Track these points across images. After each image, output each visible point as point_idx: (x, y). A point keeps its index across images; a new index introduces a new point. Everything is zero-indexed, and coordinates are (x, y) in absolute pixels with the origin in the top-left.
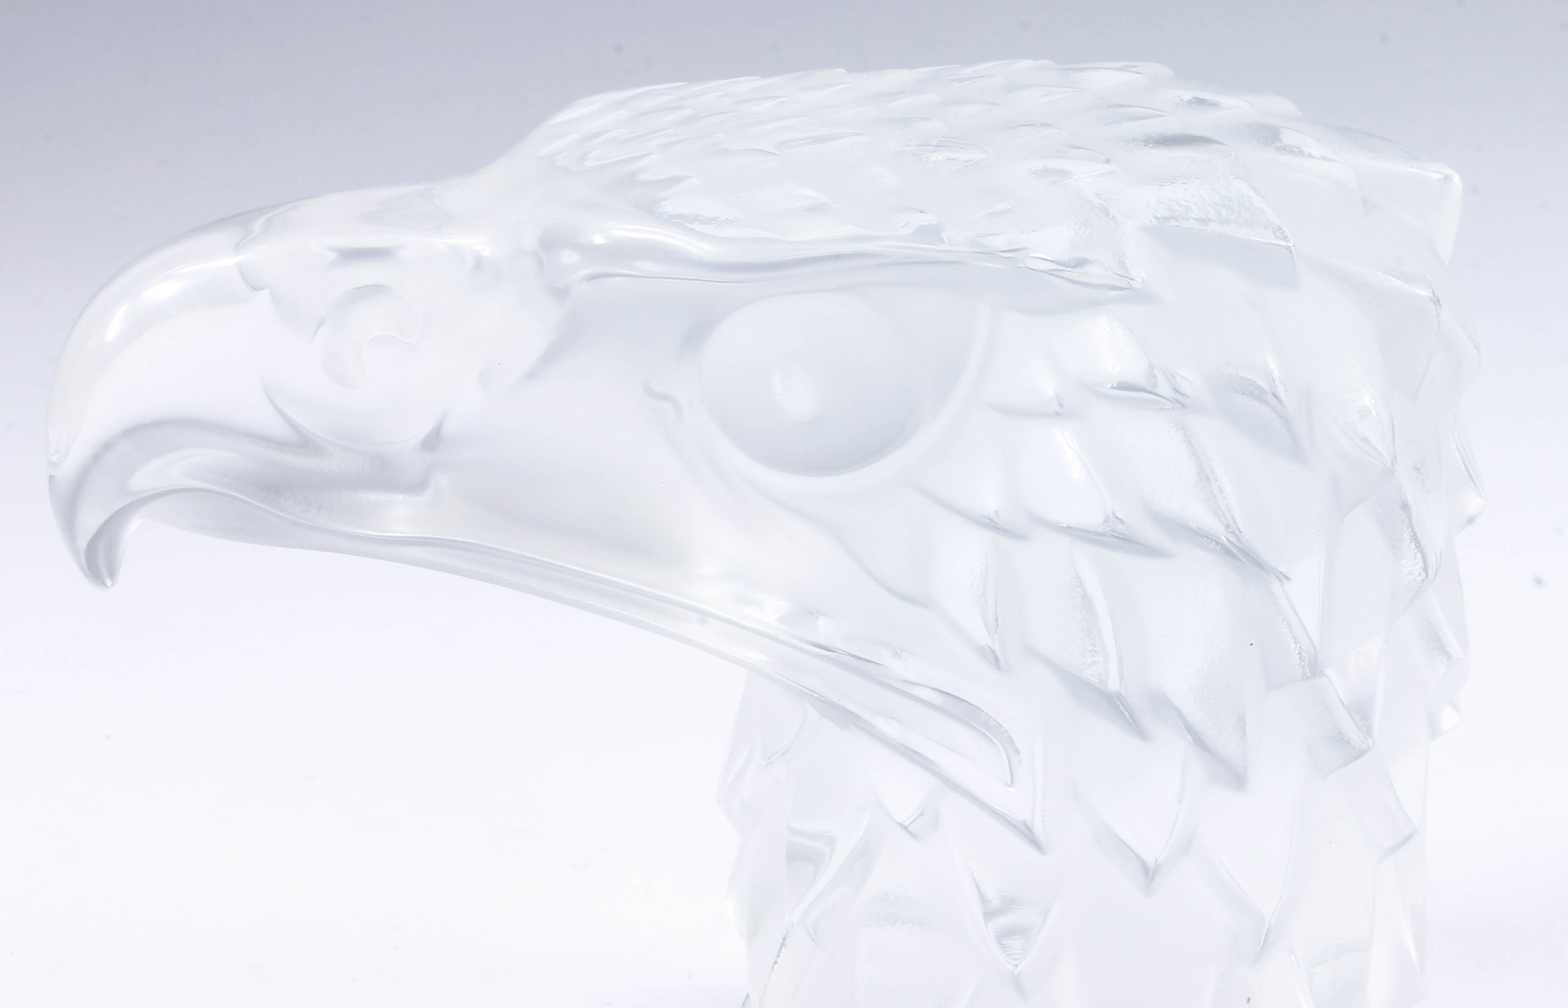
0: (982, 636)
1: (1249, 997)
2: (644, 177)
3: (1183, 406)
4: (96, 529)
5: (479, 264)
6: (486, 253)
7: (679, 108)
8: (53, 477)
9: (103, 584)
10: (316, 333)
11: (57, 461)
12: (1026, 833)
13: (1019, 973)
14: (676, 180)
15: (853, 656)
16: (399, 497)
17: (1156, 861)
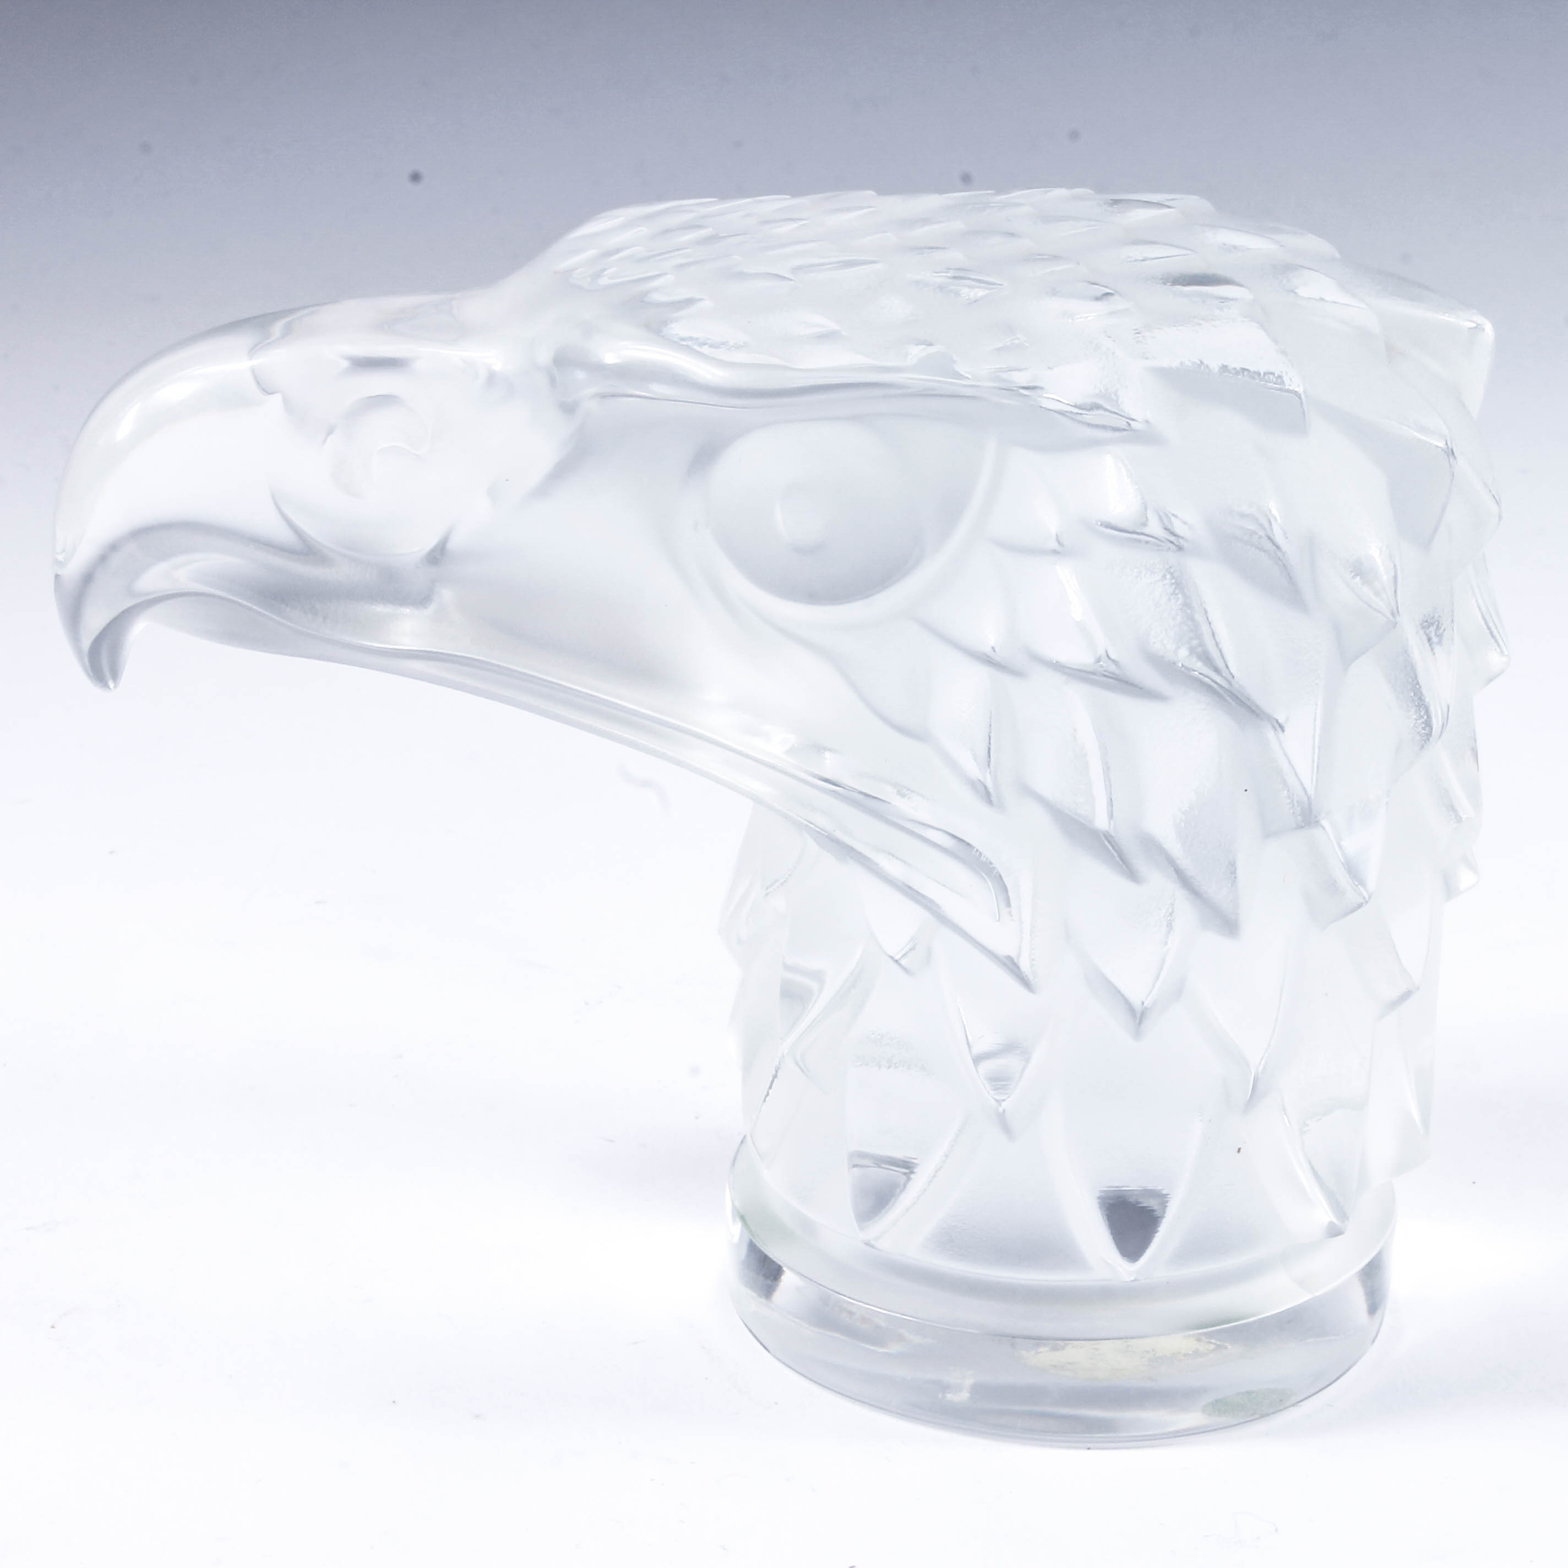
0: (974, 770)
1: (1239, 1147)
2: (658, 297)
3: (1180, 548)
4: (101, 628)
5: (492, 379)
6: (497, 367)
7: (700, 227)
8: (60, 576)
9: (106, 685)
10: (325, 441)
11: (63, 560)
12: (1011, 966)
13: (1004, 1111)
14: (689, 302)
15: (861, 793)
16: (407, 611)
17: (1143, 1003)
